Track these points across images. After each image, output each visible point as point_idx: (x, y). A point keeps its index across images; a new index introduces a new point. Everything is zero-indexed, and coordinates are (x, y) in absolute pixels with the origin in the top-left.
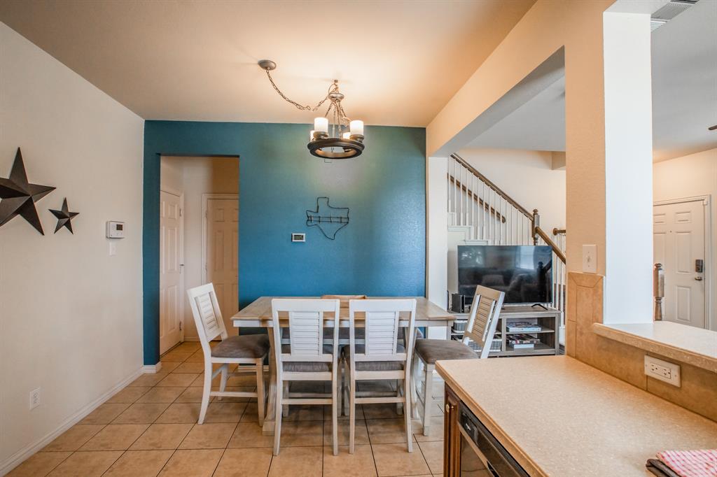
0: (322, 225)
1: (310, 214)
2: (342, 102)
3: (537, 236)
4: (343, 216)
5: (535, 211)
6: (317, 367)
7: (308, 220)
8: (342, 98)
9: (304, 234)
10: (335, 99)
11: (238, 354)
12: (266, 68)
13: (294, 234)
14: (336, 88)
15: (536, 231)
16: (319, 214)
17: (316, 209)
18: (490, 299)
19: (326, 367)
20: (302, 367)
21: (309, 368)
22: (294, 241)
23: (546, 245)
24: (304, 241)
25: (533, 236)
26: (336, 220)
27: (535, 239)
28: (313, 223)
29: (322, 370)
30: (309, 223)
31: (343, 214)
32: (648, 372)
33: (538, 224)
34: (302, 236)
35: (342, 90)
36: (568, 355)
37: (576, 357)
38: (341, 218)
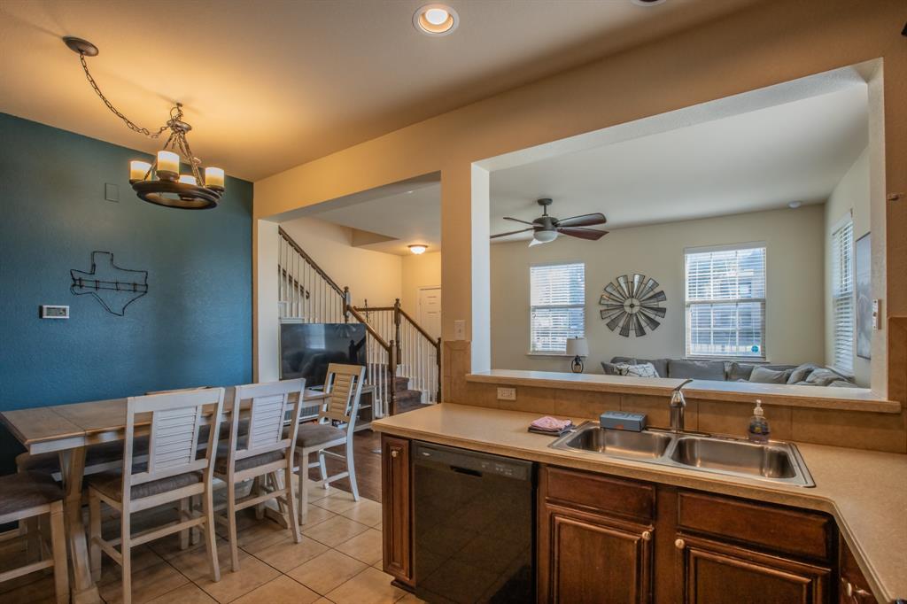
0: (100, 293)
1: (77, 276)
2: (188, 135)
3: (348, 313)
4: (137, 282)
5: (346, 289)
6: (183, 481)
7: (74, 285)
8: (189, 129)
9: (68, 307)
10: (178, 127)
11: (10, 506)
12: (81, 52)
13: (45, 307)
14: (180, 115)
15: (347, 308)
16: (96, 277)
17: (90, 268)
18: (349, 375)
19: (195, 478)
20: (160, 487)
21: (171, 485)
22: (45, 317)
23: (358, 322)
24: (68, 317)
25: (345, 314)
26: (128, 287)
27: (346, 317)
28: (84, 290)
29: (190, 483)
30: (77, 289)
31: (139, 278)
32: (500, 397)
33: (349, 301)
34: (64, 310)
35: (187, 118)
36: (445, 401)
37: (452, 402)
38: (135, 285)
